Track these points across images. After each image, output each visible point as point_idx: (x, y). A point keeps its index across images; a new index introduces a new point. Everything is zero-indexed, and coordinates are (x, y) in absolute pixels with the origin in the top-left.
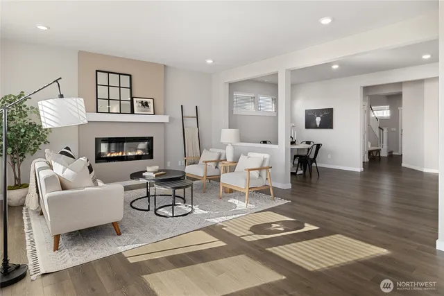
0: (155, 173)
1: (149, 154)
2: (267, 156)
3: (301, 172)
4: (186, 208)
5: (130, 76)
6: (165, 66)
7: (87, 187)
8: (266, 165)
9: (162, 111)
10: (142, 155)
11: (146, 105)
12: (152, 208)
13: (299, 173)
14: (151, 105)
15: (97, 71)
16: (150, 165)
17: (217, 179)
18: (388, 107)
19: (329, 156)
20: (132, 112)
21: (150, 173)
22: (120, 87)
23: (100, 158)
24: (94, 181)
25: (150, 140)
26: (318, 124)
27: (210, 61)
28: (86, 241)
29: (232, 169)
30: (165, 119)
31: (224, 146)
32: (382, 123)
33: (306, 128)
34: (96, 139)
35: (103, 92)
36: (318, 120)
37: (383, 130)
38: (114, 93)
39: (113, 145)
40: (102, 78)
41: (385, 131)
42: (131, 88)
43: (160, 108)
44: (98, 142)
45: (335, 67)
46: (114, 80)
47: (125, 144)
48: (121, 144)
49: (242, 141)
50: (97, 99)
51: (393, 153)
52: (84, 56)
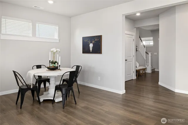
3: (61, 99)
18: (152, 38)
19: (99, 78)
26: (91, 49)
32: (148, 49)
36: (91, 45)
37: (148, 54)
41: (150, 54)
51: (155, 70)
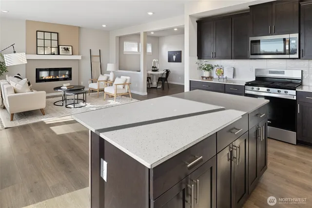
0: (67, 87)
1: (70, 78)
2: (128, 78)
4: (82, 104)
5: (58, 33)
6: (79, 27)
7: (28, 92)
8: (128, 82)
9: (78, 53)
10: (67, 78)
11: (67, 49)
12: (64, 105)
13: (158, 87)
14: (70, 50)
15: (37, 31)
16: (66, 83)
17: (103, 90)
20: (59, 54)
21: (65, 87)
22: (51, 40)
23: (39, 80)
24: (31, 89)
25: (70, 70)
27: (104, 26)
28: (27, 117)
29: (111, 84)
30: (79, 57)
31: (109, 73)
33: (169, 62)
34: (37, 69)
35: (40, 43)
38: (48, 43)
39: (52, 73)
40: (40, 35)
42: (58, 40)
43: (76, 51)
44: (38, 71)
45: (176, 29)
46: (48, 36)
47: (59, 72)
48: (57, 72)
49: (120, 69)
50: (37, 47)
52: (29, 23)
